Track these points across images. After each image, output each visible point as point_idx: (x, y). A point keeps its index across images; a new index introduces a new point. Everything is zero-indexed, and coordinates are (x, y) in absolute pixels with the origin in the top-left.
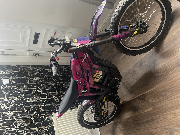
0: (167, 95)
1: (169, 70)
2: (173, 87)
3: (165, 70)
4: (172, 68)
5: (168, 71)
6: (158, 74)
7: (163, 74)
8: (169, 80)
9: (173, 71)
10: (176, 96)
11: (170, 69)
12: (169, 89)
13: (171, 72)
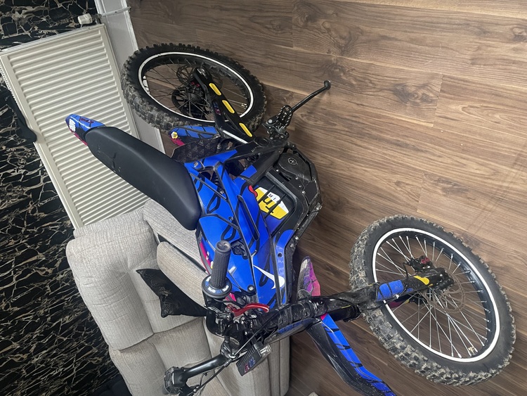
0: (336, 127)
1: (371, 85)
2: (355, 122)
3: (361, 77)
4: (378, 87)
5: (367, 86)
6: (342, 74)
7: (354, 83)
8: (358, 104)
9: (375, 93)
10: (353, 139)
11: (373, 84)
12: (346, 119)
13: (371, 93)
